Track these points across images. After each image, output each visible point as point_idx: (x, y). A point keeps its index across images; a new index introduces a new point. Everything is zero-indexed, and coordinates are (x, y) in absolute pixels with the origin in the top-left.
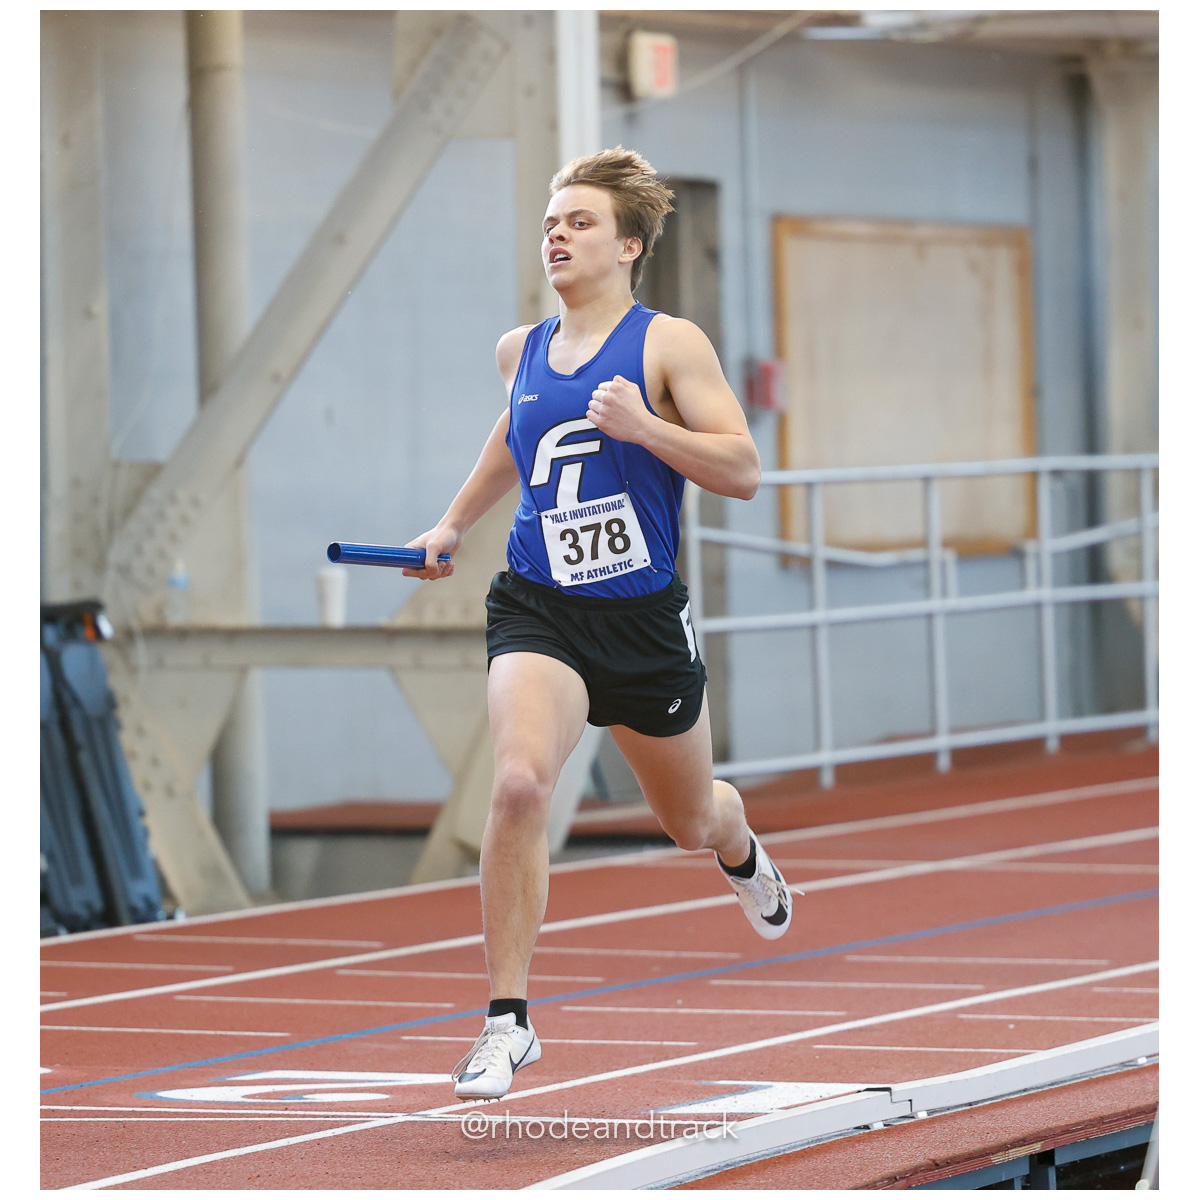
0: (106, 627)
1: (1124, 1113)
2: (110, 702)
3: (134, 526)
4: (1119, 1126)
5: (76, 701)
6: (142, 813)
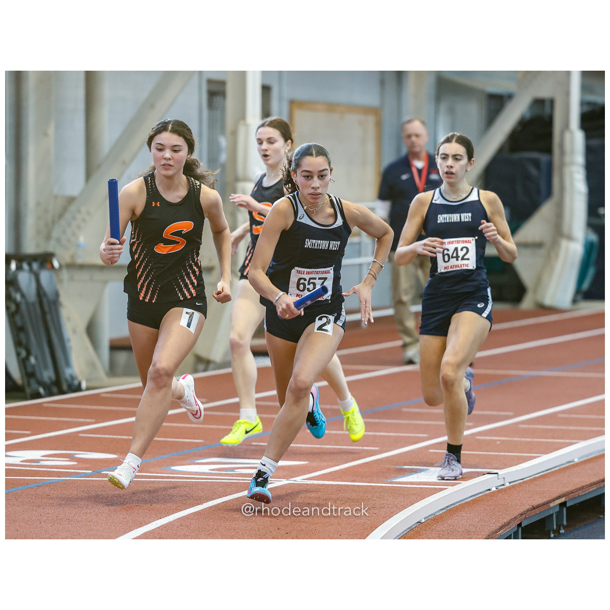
0: (56, 264)
2: (57, 295)
3: (63, 222)
5: (45, 294)
6: (69, 340)
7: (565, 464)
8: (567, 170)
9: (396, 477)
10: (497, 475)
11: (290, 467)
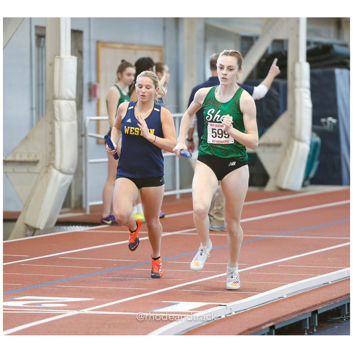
1: (292, 313)
4: (291, 317)
7: (277, 299)
8: (297, 91)
9: (155, 309)
10: (225, 307)
11: (80, 302)
